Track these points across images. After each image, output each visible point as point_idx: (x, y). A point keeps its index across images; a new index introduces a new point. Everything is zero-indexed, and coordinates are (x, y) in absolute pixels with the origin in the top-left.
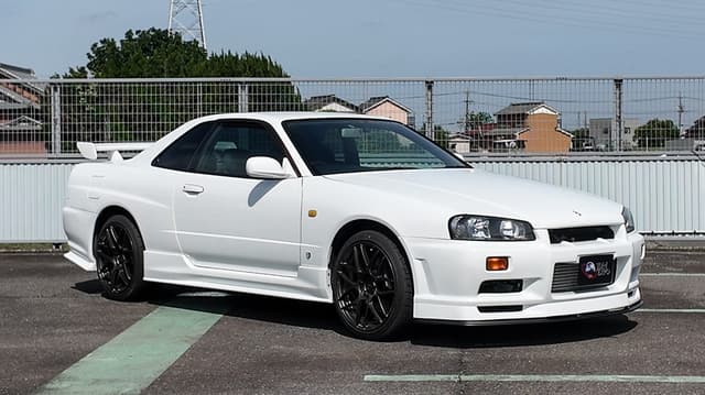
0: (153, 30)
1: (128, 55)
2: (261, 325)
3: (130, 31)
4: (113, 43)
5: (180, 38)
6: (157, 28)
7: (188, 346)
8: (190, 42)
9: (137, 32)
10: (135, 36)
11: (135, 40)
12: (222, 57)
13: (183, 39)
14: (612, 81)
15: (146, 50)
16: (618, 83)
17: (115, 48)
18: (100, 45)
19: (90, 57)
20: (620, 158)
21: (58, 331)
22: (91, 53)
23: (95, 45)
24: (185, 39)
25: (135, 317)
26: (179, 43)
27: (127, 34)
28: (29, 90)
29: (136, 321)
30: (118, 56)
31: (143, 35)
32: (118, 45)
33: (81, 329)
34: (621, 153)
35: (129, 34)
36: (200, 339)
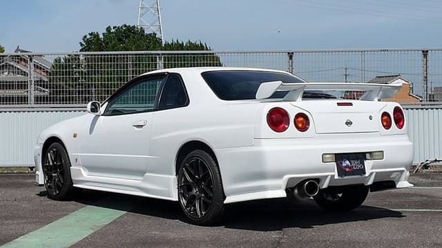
0: (125, 26)
1: (107, 43)
2: (149, 218)
3: (109, 27)
4: (98, 35)
5: (144, 31)
6: (128, 25)
7: (93, 232)
8: (150, 35)
9: (114, 28)
10: (113, 30)
11: (112, 33)
12: (172, 44)
13: (145, 32)
14: (421, 52)
15: (120, 40)
16: (425, 53)
17: (99, 39)
18: (88, 37)
19: (82, 45)
20: (427, 107)
21: (7, 222)
22: (83, 43)
23: (85, 37)
24: (147, 32)
25: (66, 213)
26: (143, 35)
27: (107, 29)
28: (41, 68)
29: (64, 215)
30: (101, 44)
31: (118, 29)
32: (101, 36)
33: (24, 221)
34: (428, 103)
35: (108, 29)
36: (102, 228)
